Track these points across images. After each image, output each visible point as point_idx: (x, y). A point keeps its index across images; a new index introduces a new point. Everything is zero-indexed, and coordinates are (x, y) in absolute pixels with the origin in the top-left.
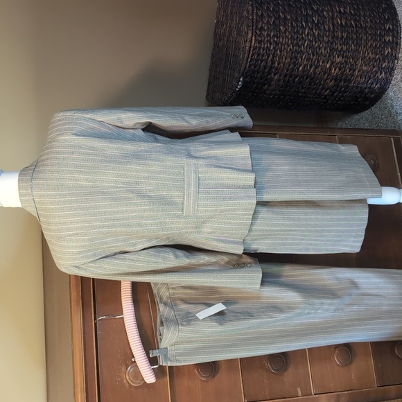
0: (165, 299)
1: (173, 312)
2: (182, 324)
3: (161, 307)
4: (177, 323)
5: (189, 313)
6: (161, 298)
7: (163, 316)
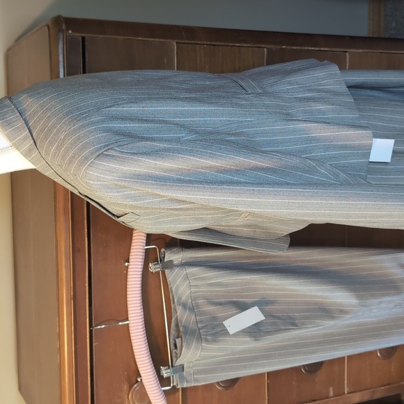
0: (184, 298)
1: (194, 317)
2: (207, 341)
3: (179, 310)
4: (200, 339)
5: (214, 318)
6: (179, 299)
7: (181, 323)
